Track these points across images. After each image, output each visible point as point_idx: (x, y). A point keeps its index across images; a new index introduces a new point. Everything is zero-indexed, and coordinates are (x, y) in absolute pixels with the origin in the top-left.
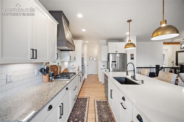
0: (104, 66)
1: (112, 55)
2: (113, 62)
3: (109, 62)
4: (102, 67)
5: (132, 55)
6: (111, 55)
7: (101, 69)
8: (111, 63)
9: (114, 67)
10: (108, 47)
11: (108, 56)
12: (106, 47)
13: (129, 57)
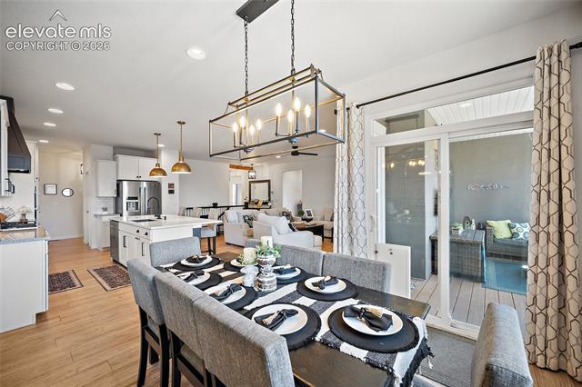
0: (105, 209)
1: (129, 185)
2: (129, 198)
3: (120, 199)
4: (100, 212)
5: (171, 185)
6: (125, 185)
7: (96, 216)
8: (125, 201)
9: (132, 209)
10: (117, 165)
11: (118, 185)
12: (114, 163)
13: (165, 189)
